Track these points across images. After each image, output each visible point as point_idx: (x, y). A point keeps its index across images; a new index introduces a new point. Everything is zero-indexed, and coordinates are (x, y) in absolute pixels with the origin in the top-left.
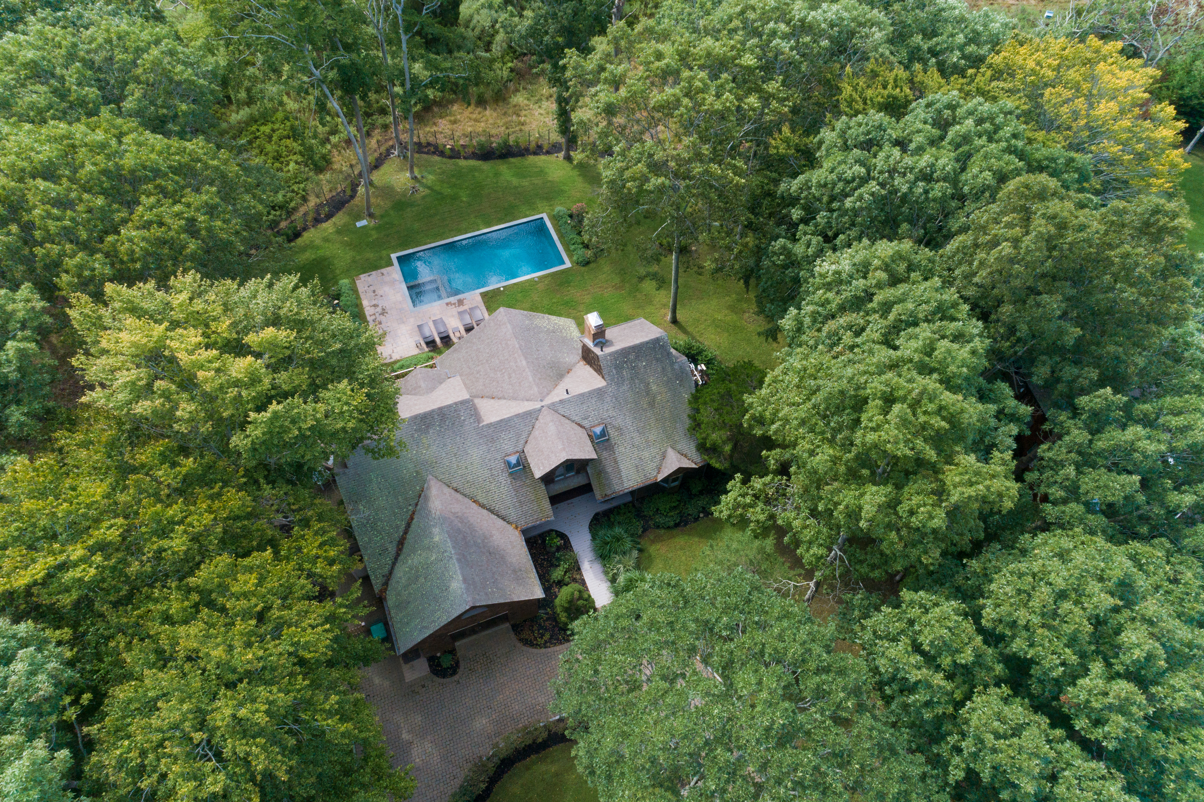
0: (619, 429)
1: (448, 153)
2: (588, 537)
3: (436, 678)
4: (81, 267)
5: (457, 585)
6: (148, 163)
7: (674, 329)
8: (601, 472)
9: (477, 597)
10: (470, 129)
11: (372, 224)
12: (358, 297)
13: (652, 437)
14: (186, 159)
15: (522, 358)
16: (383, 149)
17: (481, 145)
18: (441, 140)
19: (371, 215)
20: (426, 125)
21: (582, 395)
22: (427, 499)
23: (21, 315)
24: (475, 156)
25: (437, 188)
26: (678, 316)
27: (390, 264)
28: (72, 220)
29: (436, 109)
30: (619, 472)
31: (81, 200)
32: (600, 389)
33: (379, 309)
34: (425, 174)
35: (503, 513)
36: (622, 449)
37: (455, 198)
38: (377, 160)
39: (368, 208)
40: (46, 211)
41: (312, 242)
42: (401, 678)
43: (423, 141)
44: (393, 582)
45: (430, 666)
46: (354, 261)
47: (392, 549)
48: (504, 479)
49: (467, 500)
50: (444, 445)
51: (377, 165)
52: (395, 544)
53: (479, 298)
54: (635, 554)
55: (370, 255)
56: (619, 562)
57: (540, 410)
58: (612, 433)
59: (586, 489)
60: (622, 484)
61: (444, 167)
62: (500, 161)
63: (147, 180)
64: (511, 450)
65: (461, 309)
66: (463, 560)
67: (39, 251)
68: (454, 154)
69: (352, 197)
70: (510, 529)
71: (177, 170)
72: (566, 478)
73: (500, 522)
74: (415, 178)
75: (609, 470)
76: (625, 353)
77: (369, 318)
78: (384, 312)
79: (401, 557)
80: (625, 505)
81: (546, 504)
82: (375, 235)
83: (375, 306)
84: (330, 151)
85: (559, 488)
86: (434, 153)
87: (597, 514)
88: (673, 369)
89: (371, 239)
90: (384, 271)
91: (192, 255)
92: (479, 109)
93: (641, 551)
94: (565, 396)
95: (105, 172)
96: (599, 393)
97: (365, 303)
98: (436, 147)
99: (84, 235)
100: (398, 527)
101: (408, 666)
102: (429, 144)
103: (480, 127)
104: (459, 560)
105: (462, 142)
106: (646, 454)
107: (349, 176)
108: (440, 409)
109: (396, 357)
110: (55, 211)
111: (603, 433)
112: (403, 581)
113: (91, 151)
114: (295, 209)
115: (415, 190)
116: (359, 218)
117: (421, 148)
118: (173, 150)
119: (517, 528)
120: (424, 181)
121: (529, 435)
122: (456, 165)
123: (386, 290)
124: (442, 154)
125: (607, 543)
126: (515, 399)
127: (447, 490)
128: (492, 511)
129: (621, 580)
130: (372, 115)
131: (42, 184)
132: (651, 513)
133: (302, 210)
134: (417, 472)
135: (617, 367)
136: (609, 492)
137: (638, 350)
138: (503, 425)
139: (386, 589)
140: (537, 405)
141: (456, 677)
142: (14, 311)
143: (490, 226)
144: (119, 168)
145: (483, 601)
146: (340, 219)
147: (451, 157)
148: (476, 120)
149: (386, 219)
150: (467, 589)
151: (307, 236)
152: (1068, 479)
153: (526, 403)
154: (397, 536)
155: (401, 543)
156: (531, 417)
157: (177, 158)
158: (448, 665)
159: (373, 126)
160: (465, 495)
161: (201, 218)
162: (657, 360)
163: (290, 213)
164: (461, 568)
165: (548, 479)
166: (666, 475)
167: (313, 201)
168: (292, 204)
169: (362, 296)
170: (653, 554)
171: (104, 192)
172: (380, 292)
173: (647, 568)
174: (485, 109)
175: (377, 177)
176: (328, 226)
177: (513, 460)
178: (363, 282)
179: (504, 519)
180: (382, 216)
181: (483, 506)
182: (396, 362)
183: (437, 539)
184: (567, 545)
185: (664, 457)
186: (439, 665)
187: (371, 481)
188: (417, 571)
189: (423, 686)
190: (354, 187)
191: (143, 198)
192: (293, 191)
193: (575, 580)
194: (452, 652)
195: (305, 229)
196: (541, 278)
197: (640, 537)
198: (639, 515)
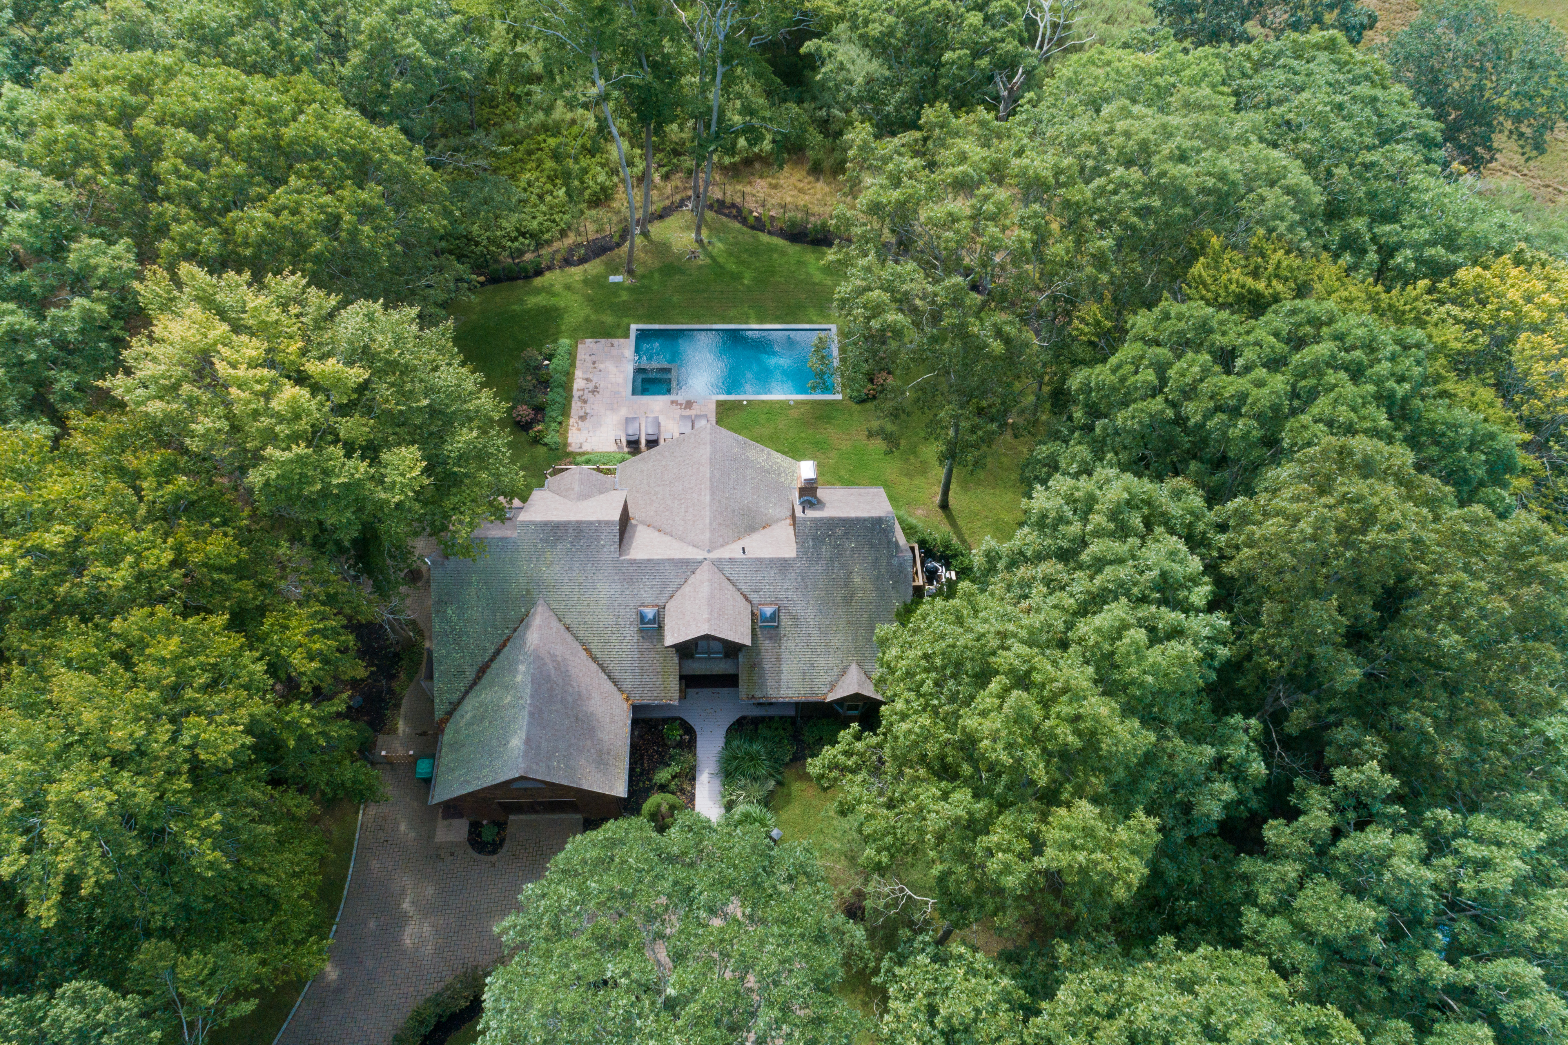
0: (795, 618)
1: (751, 220)
2: (720, 742)
3: (470, 850)
4: (188, 236)
5: (517, 742)
6: (313, 139)
7: (939, 517)
8: (755, 666)
9: (535, 767)
10: (789, 199)
11: (628, 282)
12: (573, 365)
13: (835, 642)
14: (367, 146)
15: (708, 492)
16: (677, 198)
17: (793, 223)
18: (750, 204)
19: (630, 272)
20: (739, 182)
21: (760, 560)
22: (528, 627)
23: (101, 271)
24: (782, 234)
25: (721, 260)
26: (951, 501)
27: (626, 336)
28: (201, 183)
29: (757, 165)
30: (780, 672)
31: (219, 163)
32: (785, 560)
33: (591, 386)
34: (714, 240)
35: (617, 675)
36: (791, 645)
37: (737, 277)
38: (665, 209)
39: (630, 262)
40: (175, 166)
41: (552, 285)
42: (431, 835)
43: (728, 200)
44: (457, 714)
45: (470, 832)
46: (587, 320)
47: (470, 674)
48: (631, 633)
49: (576, 644)
50: (571, 568)
51: (661, 216)
52: (475, 669)
53: (713, 406)
54: (772, 783)
55: (608, 319)
56: (743, 788)
57: (700, 563)
58: (785, 619)
59: (730, 681)
60: (779, 688)
61: (740, 237)
62: (810, 248)
63: (303, 157)
64: (649, 600)
65: (687, 412)
66: (537, 717)
67: (153, 207)
68: (759, 225)
69: (618, 245)
70: (620, 698)
71: (345, 156)
72: (709, 659)
73: (609, 686)
74: (700, 242)
75: (767, 666)
76: (833, 524)
77: (576, 394)
78: (595, 391)
79: (477, 688)
80: (781, 718)
81: (674, 684)
82: (625, 296)
83: (588, 380)
84: (616, 185)
85: (697, 667)
86: (735, 217)
87: (743, 718)
88: (889, 564)
89: (617, 300)
90: (615, 341)
91: (316, 257)
92: (811, 178)
93: (780, 783)
94: (739, 555)
95: (261, 139)
96: (783, 565)
97: (578, 373)
98: (740, 211)
99: (205, 202)
100: (485, 649)
101: (445, 822)
102: (733, 205)
103: (803, 200)
104: (531, 714)
105: (773, 213)
106: (821, 662)
107: (626, 219)
108: (579, 523)
109: (587, 448)
110: (183, 168)
111: (775, 616)
112: (468, 716)
113: (258, 112)
114: (548, 242)
115: (694, 255)
116: (615, 272)
117: (720, 207)
118: (354, 131)
119: (627, 699)
120: (710, 248)
121: (678, 589)
122: (756, 238)
123: (609, 366)
124: (744, 221)
125: (736, 758)
126: (681, 539)
127: (555, 624)
128: (603, 669)
129: (740, 810)
130: (680, 154)
131: (181, 133)
132: (811, 740)
133: (556, 245)
134: (528, 591)
135: (815, 538)
136: (758, 694)
137: (849, 525)
138: (650, 566)
139: (447, 720)
140: (699, 555)
141: (494, 858)
142: (96, 268)
143: (761, 323)
144: (278, 137)
145: (541, 774)
146: (594, 267)
147: (753, 228)
148: (801, 191)
149: (646, 282)
150: (526, 753)
151: (548, 277)
152: (1284, 881)
153: (690, 549)
154: (480, 660)
155: (483, 670)
156: (687, 567)
157: (353, 142)
158: (490, 839)
159: (676, 169)
160: (577, 638)
161: (347, 217)
162: (872, 546)
163: (539, 245)
164: (530, 725)
165: (685, 650)
166: (838, 696)
167: (571, 239)
168: (546, 236)
169: (578, 363)
170: (794, 793)
171: (251, 161)
172: (600, 366)
173: (776, 810)
174: (818, 180)
175: (656, 229)
176: (576, 273)
177: (650, 613)
178: (587, 348)
179: (615, 683)
180: (643, 277)
181: (594, 659)
182: (581, 454)
183: (519, 678)
184: (689, 745)
185: (844, 672)
186: (479, 835)
187: (470, 583)
188: (486, 711)
189: (452, 854)
190: (625, 234)
191: (292, 178)
192: (554, 221)
193: (682, 791)
194: (501, 826)
195: (549, 268)
196: (798, 403)
197: (786, 765)
198: (796, 738)
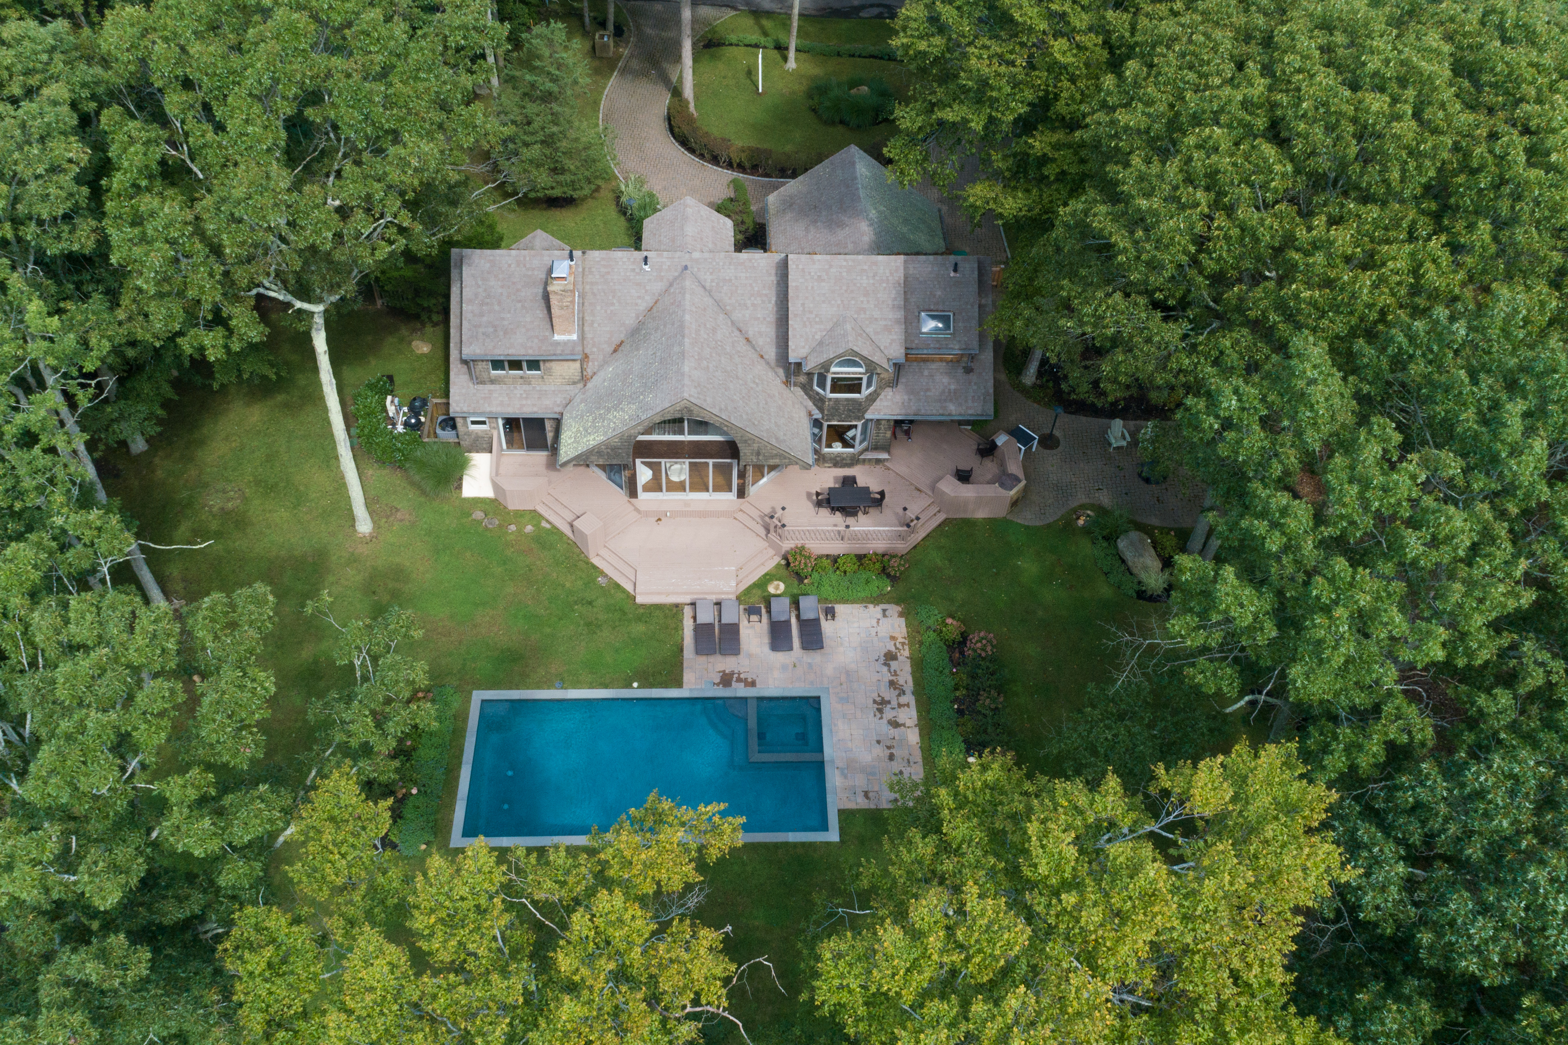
27: (844, 816)
65: (728, 664)
77: (910, 698)
78: (880, 704)
83: (895, 724)
90: (861, 803)
123: (867, 754)
172: (880, 752)
